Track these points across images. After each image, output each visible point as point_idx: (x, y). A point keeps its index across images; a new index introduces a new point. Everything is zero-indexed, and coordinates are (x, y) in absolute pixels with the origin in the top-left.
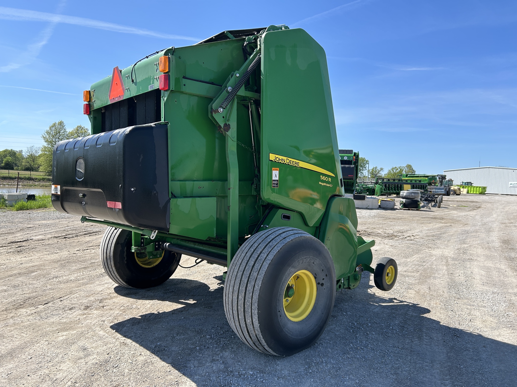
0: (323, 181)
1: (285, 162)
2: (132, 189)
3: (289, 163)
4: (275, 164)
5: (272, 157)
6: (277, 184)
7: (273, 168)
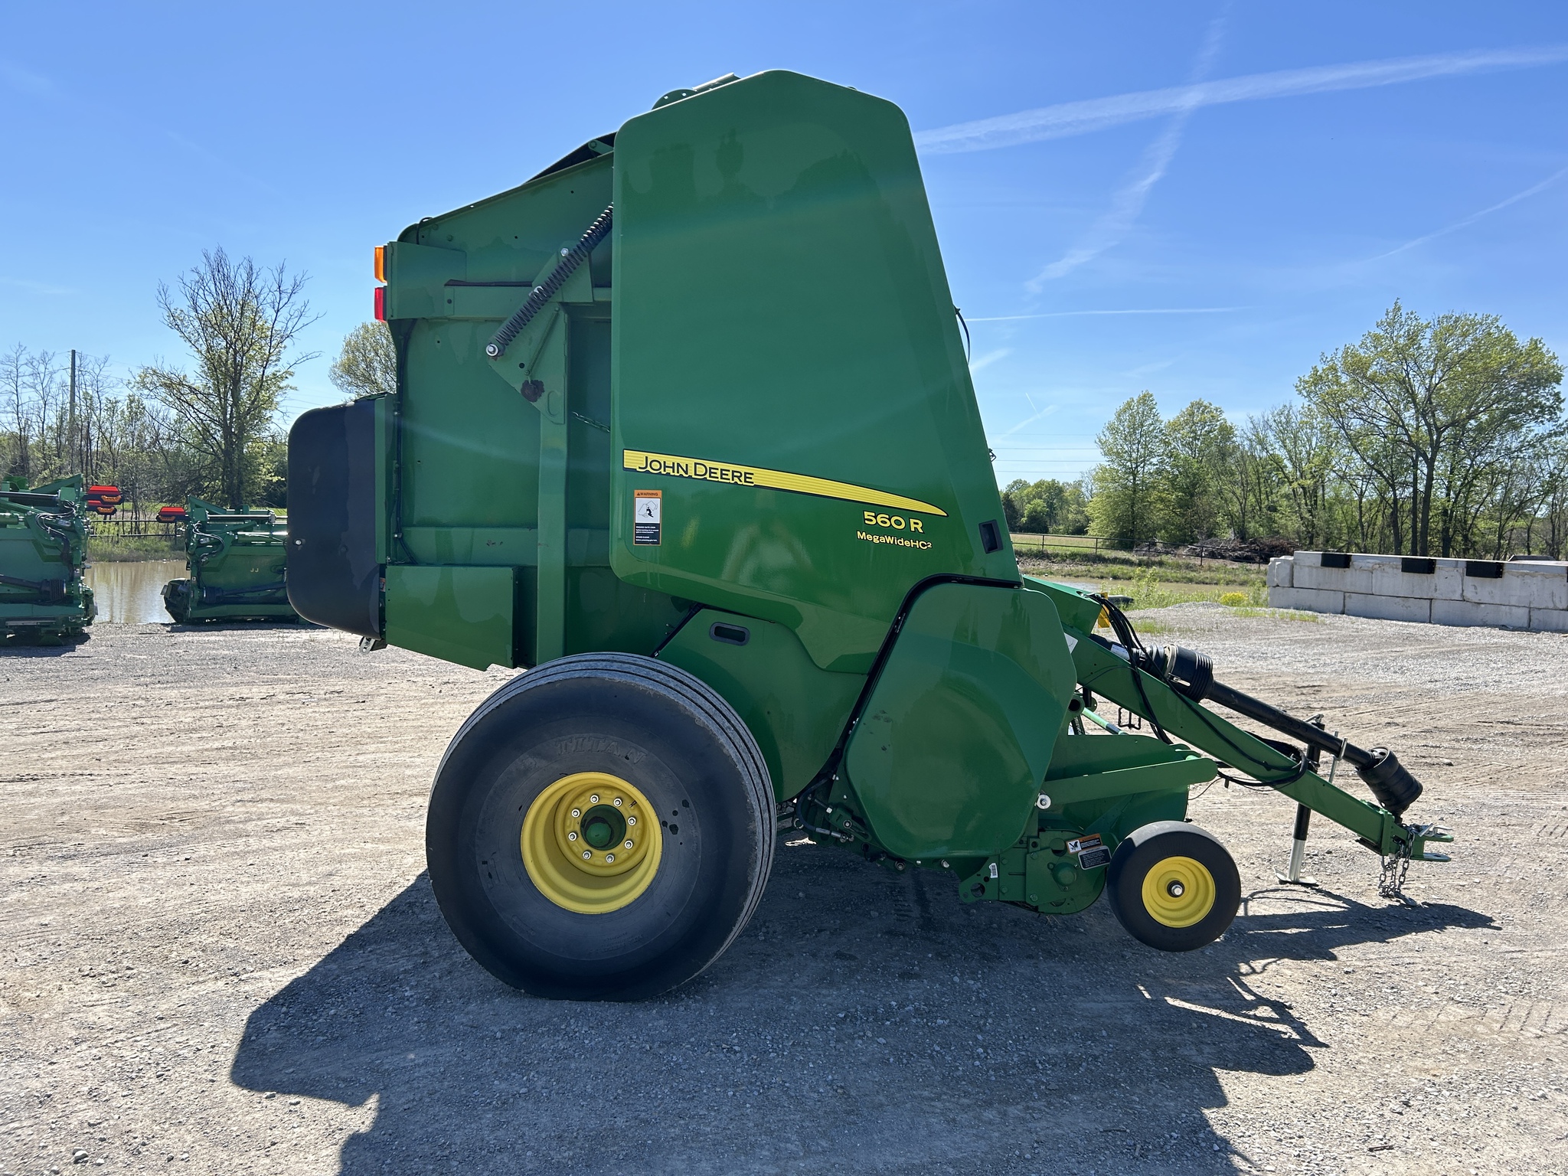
0: (877, 530)
1: (686, 473)
2: (298, 542)
3: (707, 476)
4: (646, 480)
5: (634, 459)
6: (652, 536)
7: (636, 492)
